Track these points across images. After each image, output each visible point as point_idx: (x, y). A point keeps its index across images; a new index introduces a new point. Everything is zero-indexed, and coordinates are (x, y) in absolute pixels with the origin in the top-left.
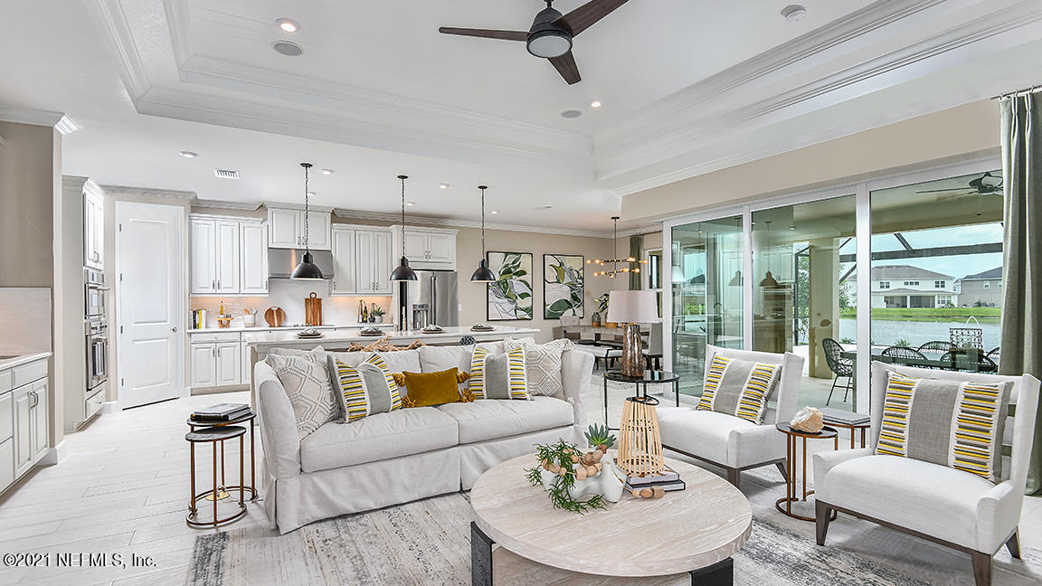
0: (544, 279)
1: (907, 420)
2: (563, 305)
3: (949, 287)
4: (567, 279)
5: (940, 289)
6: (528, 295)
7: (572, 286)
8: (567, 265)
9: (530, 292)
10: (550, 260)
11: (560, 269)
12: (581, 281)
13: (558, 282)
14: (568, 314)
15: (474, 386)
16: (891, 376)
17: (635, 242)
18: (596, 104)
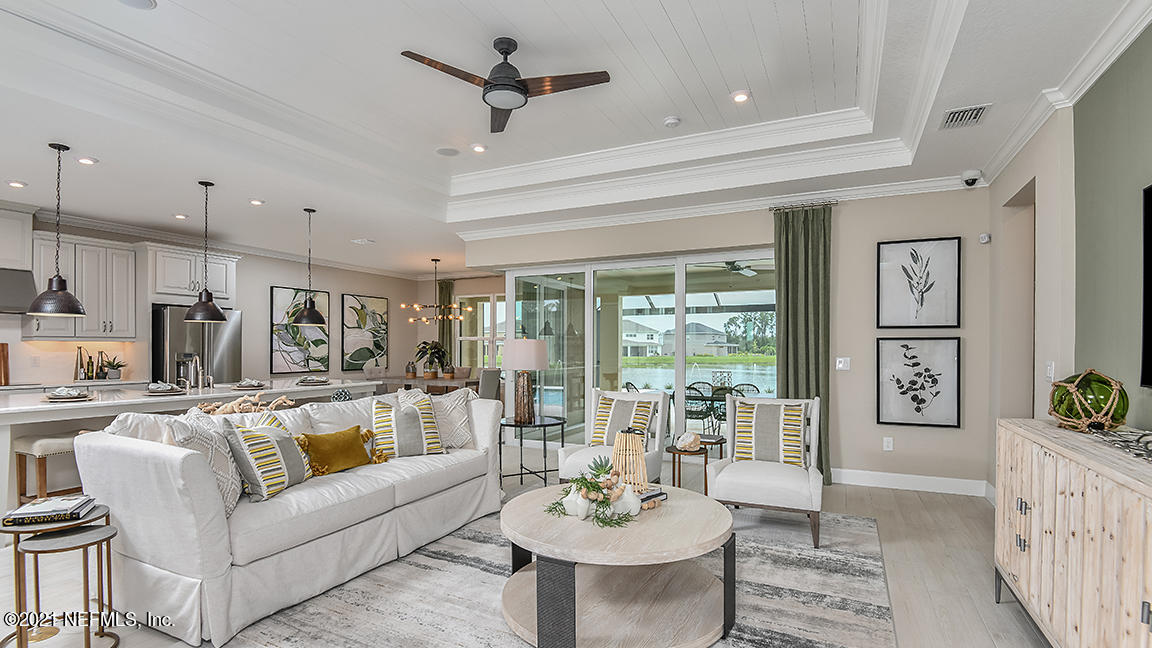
0: (343, 324)
1: (753, 434)
2: (366, 354)
3: (656, 340)
4: (370, 325)
5: (650, 341)
6: (323, 342)
7: (375, 333)
8: (370, 308)
9: (325, 338)
10: (350, 301)
11: (361, 312)
12: (384, 327)
13: (359, 327)
14: (370, 364)
15: (382, 444)
16: (738, 404)
17: (446, 287)
18: (479, 149)
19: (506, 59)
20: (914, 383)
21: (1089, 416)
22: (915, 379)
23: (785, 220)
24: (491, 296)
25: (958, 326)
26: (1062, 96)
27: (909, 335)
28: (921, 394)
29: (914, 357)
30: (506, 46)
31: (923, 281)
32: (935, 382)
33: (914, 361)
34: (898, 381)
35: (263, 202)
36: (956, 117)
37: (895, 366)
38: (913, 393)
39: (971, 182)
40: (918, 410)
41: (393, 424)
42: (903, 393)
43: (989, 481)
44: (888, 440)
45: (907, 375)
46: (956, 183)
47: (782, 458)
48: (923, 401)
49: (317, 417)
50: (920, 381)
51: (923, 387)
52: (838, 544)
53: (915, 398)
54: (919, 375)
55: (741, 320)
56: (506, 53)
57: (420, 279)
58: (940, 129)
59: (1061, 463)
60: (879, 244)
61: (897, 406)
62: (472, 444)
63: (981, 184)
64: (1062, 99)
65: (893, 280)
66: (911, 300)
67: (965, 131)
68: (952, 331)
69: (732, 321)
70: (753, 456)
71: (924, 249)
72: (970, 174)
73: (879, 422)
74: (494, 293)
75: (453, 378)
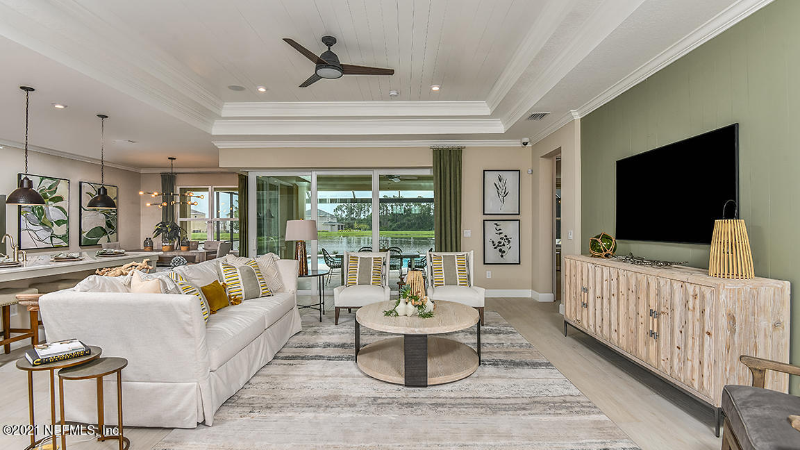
0: (81, 206)
1: (443, 272)
2: (100, 232)
6: (64, 222)
7: (107, 214)
9: (66, 219)
10: (86, 188)
12: (114, 210)
14: (103, 240)
15: (232, 291)
16: (432, 256)
17: (168, 180)
18: (262, 90)
19: (329, 49)
20: (500, 243)
21: (605, 251)
22: (501, 240)
23: (439, 154)
24: (210, 187)
25: (519, 214)
26: (577, 114)
27: (499, 218)
28: (504, 248)
29: (500, 230)
30: (329, 41)
31: (504, 191)
32: (509, 242)
33: (500, 231)
34: (493, 242)
35: (66, 107)
36: (534, 116)
37: (492, 235)
38: (500, 248)
39: (525, 144)
40: (502, 256)
41: (240, 278)
42: (495, 248)
43: (533, 289)
44: (489, 273)
45: (497, 239)
46: (518, 143)
47: (458, 283)
48: (504, 252)
49: (190, 275)
50: (503, 241)
51: (504, 245)
52: (490, 323)
53: (500, 250)
54: (502, 238)
55: (345, 207)
56: (329, 45)
57: (142, 171)
58: (526, 120)
59: (605, 269)
60: (484, 171)
61: (493, 255)
62: (281, 289)
63: (529, 145)
64: (577, 115)
65: (491, 191)
66: (498, 200)
67: (537, 122)
68: (515, 217)
69: (339, 208)
70: (444, 283)
71: (504, 175)
72: (526, 140)
73: (484, 264)
74: (212, 186)
75: (189, 250)
